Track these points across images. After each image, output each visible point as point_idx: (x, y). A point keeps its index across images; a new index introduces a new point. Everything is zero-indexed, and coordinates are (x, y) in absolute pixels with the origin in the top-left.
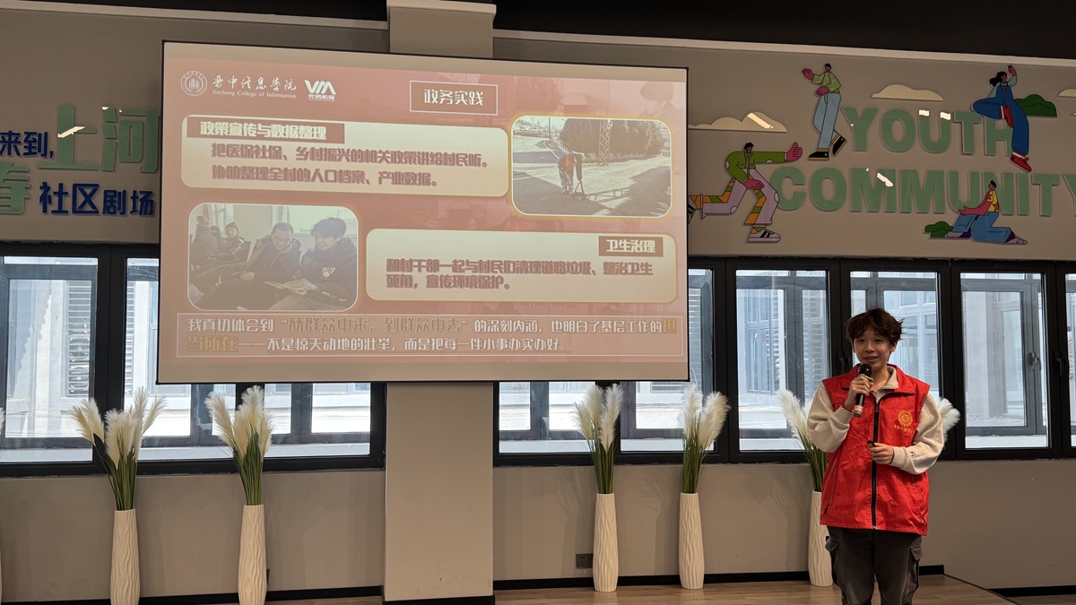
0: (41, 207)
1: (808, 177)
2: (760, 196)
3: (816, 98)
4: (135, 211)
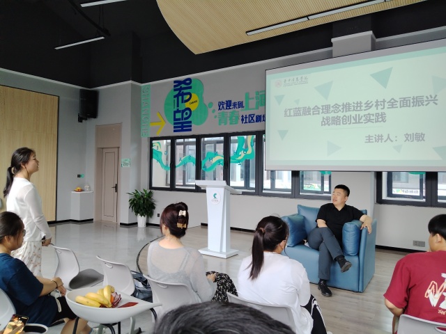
4: (263, 121)
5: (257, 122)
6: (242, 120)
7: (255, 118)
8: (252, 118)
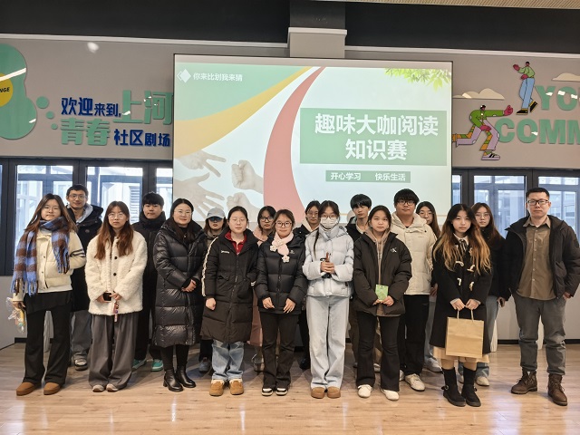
0: (115, 142)
1: (516, 124)
2: (489, 135)
3: (521, 81)
4: (160, 144)
5: (146, 144)
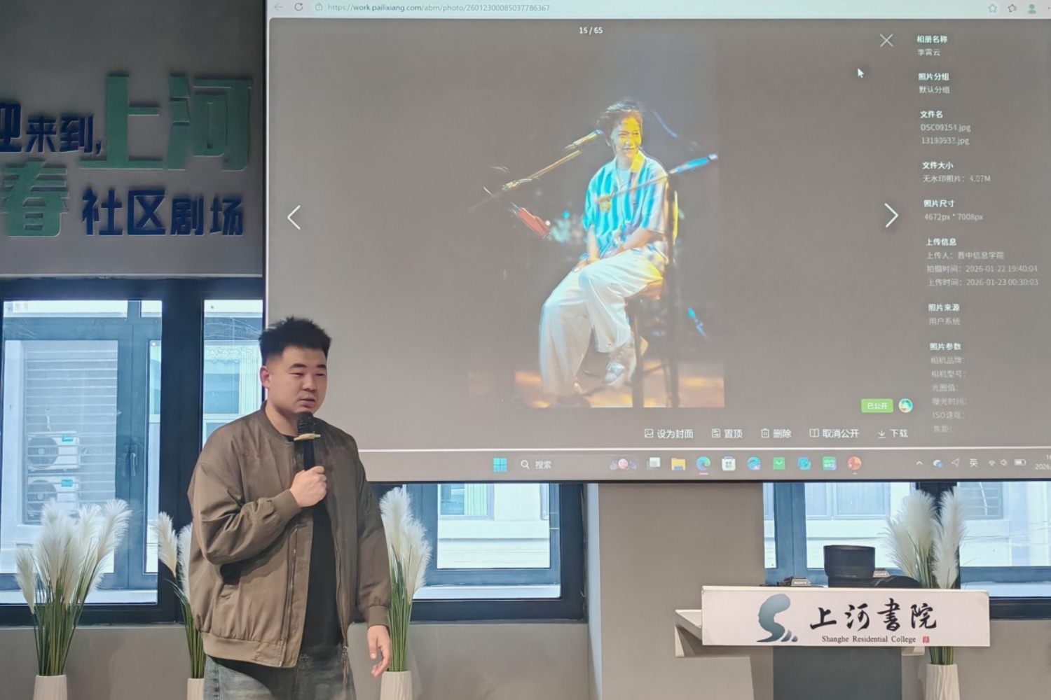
0: (83, 226)
4: (215, 228)
5: (178, 228)
6: (89, 214)
7: (165, 211)
8: (150, 211)
